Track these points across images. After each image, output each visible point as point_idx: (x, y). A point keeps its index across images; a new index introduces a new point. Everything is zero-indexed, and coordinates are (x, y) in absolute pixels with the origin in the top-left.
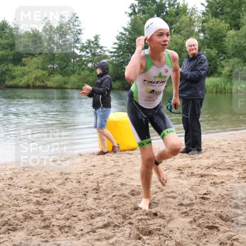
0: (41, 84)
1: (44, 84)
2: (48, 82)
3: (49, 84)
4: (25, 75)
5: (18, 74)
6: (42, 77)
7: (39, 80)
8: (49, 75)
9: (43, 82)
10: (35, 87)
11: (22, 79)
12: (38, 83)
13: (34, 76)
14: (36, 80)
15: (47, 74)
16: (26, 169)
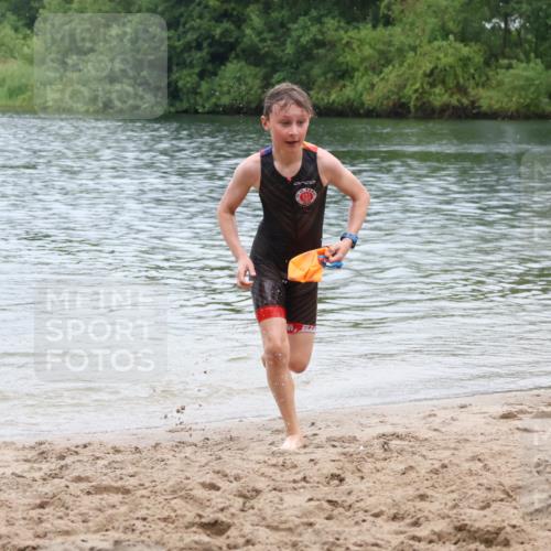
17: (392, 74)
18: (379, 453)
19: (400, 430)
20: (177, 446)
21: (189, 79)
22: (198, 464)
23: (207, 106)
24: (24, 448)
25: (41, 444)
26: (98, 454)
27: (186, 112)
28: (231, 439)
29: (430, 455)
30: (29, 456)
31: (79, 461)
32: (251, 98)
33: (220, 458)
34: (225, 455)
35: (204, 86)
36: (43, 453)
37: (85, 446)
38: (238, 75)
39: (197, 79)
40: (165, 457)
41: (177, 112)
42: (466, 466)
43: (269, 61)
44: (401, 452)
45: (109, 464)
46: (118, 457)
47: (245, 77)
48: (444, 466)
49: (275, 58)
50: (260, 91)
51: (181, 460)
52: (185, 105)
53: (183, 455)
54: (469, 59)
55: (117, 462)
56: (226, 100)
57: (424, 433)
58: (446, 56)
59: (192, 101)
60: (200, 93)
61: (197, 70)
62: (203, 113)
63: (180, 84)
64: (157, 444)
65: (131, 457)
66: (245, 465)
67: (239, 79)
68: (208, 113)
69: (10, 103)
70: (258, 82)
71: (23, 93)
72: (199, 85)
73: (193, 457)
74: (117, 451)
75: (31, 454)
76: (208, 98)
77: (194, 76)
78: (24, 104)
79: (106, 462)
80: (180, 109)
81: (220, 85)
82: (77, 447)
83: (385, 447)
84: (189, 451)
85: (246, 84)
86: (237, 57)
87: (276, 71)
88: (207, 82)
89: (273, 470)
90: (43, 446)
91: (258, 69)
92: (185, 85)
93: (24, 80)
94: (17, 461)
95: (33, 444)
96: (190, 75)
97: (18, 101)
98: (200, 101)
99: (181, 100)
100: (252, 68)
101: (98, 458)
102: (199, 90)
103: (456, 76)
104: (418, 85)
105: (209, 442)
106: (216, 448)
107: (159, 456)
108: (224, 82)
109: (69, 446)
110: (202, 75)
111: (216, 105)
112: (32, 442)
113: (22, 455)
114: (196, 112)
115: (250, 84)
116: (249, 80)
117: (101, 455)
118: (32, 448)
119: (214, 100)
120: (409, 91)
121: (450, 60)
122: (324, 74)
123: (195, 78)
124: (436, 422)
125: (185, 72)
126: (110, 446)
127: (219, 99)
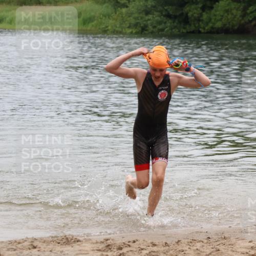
20: (191, 242)
21: (195, 11)
22: (205, 254)
23: (206, 28)
24: (97, 243)
25: (107, 240)
26: (142, 247)
27: (193, 32)
28: (225, 238)
30: (100, 248)
31: (131, 251)
32: (234, 23)
33: (219, 250)
34: (221, 248)
35: (205, 16)
36: (109, 245)
37: (134, 242)
38: (227, 8)
39: (201, 11)
40: (184, 249)
41: (187, 32)
45: (150, 252)
46: (155, 249)
47: (231, 10)
50: (240, 18)
51: (194, 251)
52: (193, 28)
53: (195, 248)
55: (154, 252)
56: (219, 25)
59: (197, 25)
60: (202, 20)
61: (200, 5)
62: (204, 33)
63: (190, 14)
64: (179, 241)
65: (163, 249)
67: (227, 11)
68: (207, 33)
69: (84, 28)
70: (239, 13)
71: (92, 22)
72: (201, 15)
73: (202, 249)
74: (154, 245)
75: (101, 246)
76: (207, 24)
77: (199, 9)
78: (93, 28)
79: (147, 252)
80: (189, 31)
81: (215, 15)
82: (129, 242)
84: (198, 245)
85: (232, 14)
87: (250, 5)
88: (207, 13)
90: (108, 241)
91: (239, 4)
92: (192, 15)
93: (93, 14)
94: (93, 250)
95: (102, 240)
96: (196, 9)
97: (89, 27)
98: (202, 25)
99: (190, 25)
100: (235, 3)
101: (142, 249)
102: (201, 18)
105: (211, 240)
106: (216, 244)
107: (180, 249)
108: (218, 13)
109: (124, 241)
110: (203, 9)
111: (212, 28)
112: (102, 238)
113: (96, 246)
114: (200, 32)
115: (235, 14)
116: (234, 12)
117: (145, 247)
118: (102, 242)
119: (211, 25)
123: (200, 11)
125: (193, 7)
126: (150, 241)
127: (214, 24)
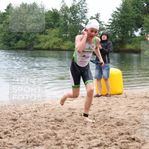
0: (58, 48)
1: (60, 48)
2: (62, 46)
3: (63, 47)
4: (47, 41)
5: (42, 41)
6: (58, 43)
7: (56, 44)
8: (63, 42)
9: (59, 46)
10: (53, 50)
11: (45, 44)
12: (55, 47)
13: (53, 42)
14: (54, 45)
15: (62, 41)
16: (46, 105)
17: (47, 43)
18: (43, 107)
19: (47, 103)
29: (52, 107)
42: (57, 109)
43: (27, 40)
44: (47, 107)
48: (54, 109)
49: (28, 40)
54: (60, 41)
57: (51, 103)
58: (56, 40)
66: (20, 109)
83: (44, 106)
86: (21, 40)
89: (25, 110)
103: (58, 44)
104: (52, 45)
120: (50, 46)
121: (57, 41)
122: (36, 43)
124: (53, 102)
